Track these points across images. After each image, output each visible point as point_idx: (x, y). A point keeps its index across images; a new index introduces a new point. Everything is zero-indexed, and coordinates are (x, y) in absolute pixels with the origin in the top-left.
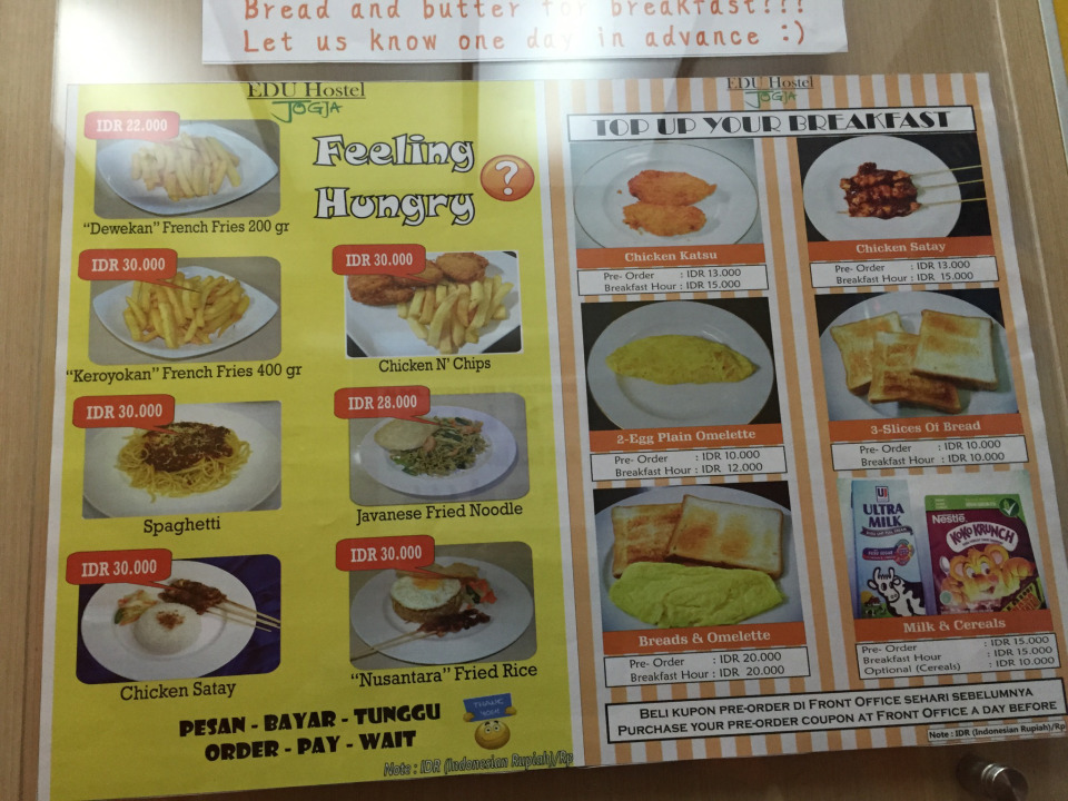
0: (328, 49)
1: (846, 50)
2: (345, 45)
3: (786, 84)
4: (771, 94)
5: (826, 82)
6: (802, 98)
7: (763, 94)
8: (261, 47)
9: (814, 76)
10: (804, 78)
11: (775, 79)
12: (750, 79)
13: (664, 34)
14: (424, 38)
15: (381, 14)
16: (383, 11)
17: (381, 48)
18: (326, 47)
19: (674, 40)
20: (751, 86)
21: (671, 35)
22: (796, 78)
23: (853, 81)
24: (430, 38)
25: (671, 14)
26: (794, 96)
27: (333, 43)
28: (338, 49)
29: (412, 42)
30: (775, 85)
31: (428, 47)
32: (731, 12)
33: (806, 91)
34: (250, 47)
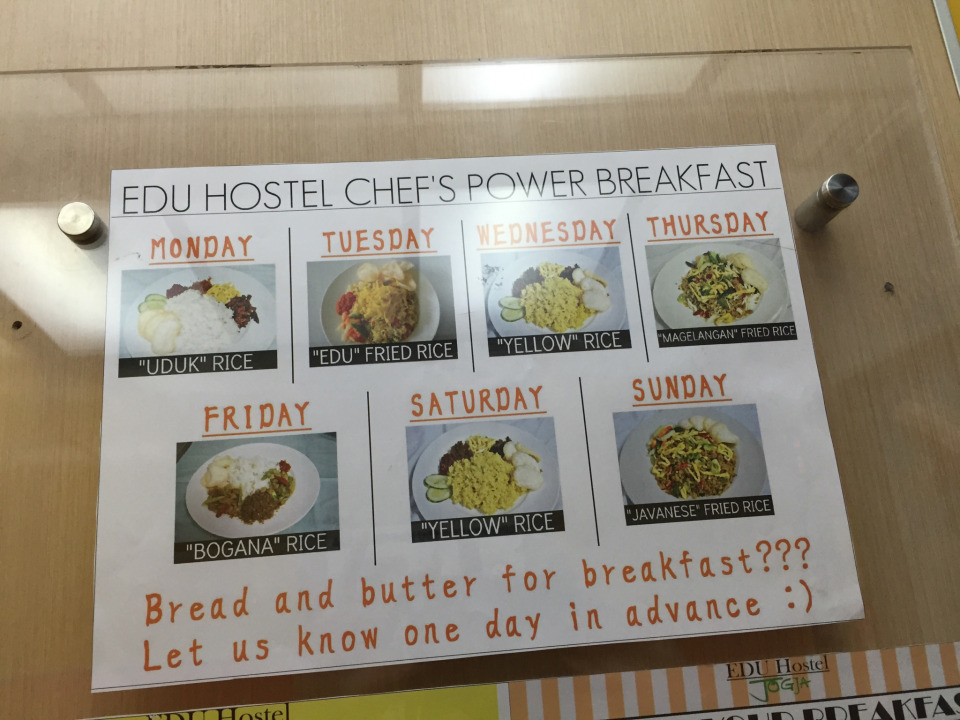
0: (246, 659)
1: (862, 616)
2: (266, 650)
3: (797, 667)
4: (779, 682)
5: (843, 660)
6: (817, 684)
7: (770, 681)
8: (163, 662)
9: (829, 655)
10: (817, 658)
11: (783, 661)
12: (753, 663)
13: (647, 608)
14: (363, 633)
15: (311, 605)
16: (314, 601)
17: (311, 652)
18: (244, 656)
19: (661, 616)
20: (755, 674)
21: (656, 609)
22: (808, 659)
23: (873, 657)
24: (370, 631)
25: (654, 580)
26: (806, 683)
27: (252, 650)
28: (259, 657)
29: (349, 640)
30: (784, 670)
31: (367, 646)
32: (725, 573)
33: (821, 675)
34: (151, 665)
